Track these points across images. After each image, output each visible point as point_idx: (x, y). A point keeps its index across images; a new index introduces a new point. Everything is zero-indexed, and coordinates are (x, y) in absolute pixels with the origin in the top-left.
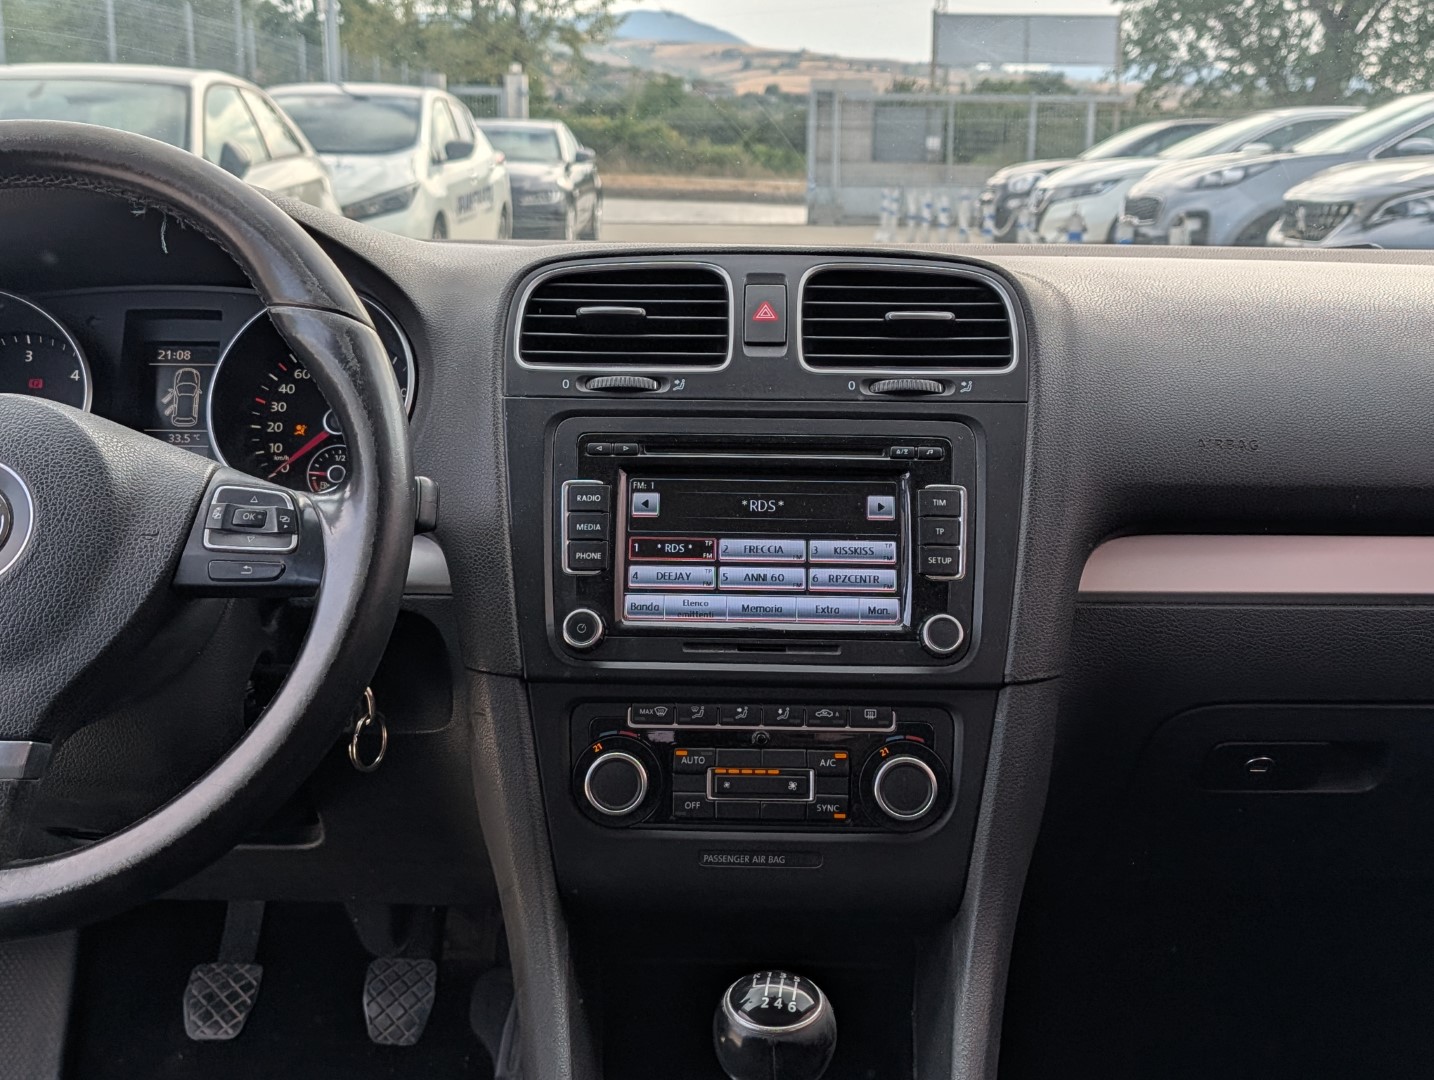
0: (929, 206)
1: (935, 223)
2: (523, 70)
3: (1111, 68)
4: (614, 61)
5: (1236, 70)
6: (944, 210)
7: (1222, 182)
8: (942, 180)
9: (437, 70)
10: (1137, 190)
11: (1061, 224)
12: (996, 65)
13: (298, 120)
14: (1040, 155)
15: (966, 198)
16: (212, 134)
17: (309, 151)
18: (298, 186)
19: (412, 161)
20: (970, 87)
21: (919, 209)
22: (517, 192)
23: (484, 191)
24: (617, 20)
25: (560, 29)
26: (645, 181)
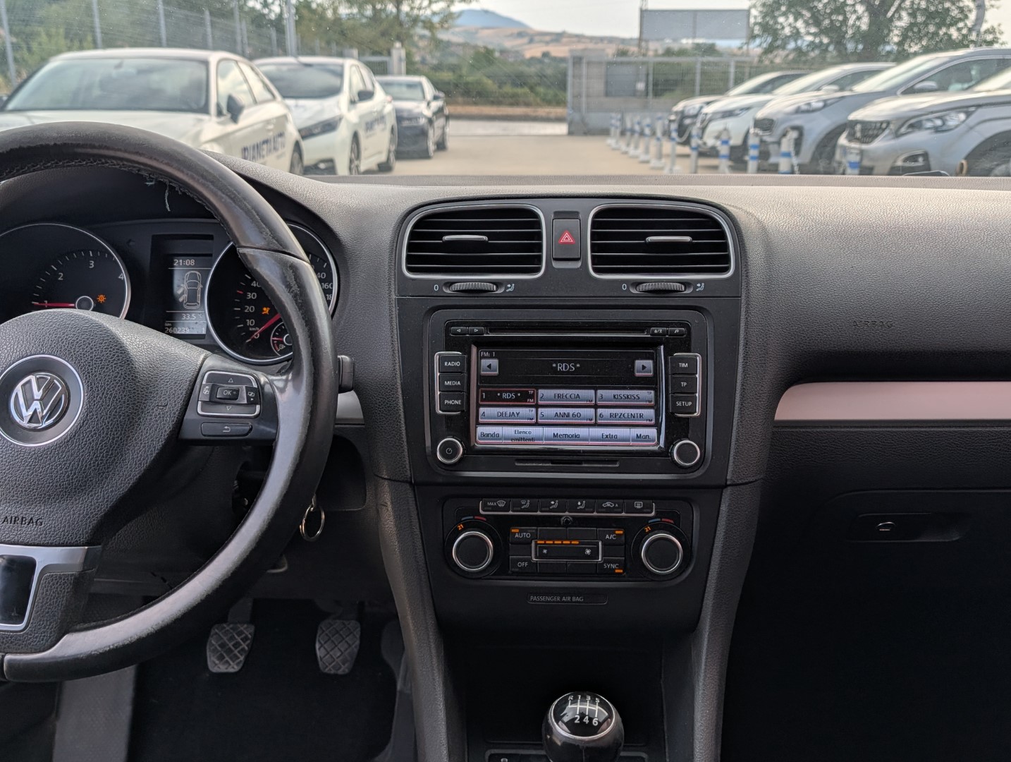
0: (639, 123)
1: (642, 134)
2: (403, 45)
3: (744, 41)
4: (455, 39)
5: (817, 40)
6: (648, 126)
7: (811, 109)
8: (645, 107)
9: (351, 47)
10: (760, 114)
11: (716, 134)
12: (675, 40)
13: (272, 80)
14: (702, 93)
15: (660, 118)
16: (221, 89)
17: (279, 97)
18: (273, 119)
19: (338, 103)
20: (660, 52)
21: (633, 125)
22: (399, 119)
23: (381, 118)
24: (455, 16)
25: (423, 22)
26: (474, 110)
